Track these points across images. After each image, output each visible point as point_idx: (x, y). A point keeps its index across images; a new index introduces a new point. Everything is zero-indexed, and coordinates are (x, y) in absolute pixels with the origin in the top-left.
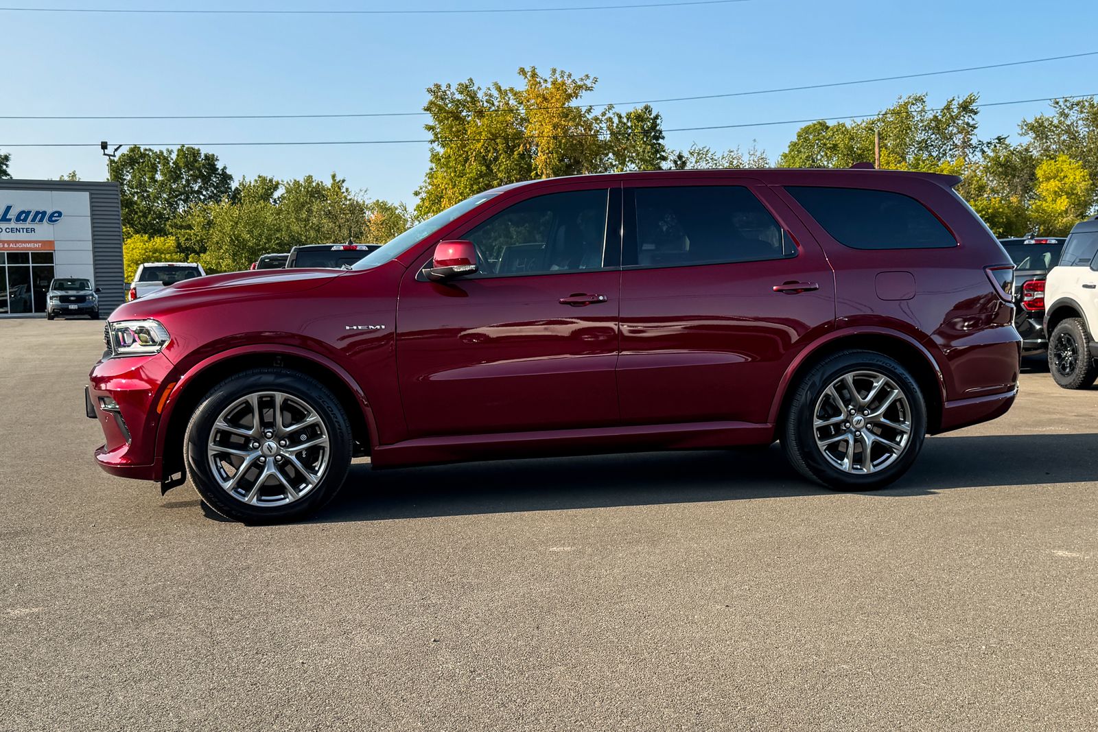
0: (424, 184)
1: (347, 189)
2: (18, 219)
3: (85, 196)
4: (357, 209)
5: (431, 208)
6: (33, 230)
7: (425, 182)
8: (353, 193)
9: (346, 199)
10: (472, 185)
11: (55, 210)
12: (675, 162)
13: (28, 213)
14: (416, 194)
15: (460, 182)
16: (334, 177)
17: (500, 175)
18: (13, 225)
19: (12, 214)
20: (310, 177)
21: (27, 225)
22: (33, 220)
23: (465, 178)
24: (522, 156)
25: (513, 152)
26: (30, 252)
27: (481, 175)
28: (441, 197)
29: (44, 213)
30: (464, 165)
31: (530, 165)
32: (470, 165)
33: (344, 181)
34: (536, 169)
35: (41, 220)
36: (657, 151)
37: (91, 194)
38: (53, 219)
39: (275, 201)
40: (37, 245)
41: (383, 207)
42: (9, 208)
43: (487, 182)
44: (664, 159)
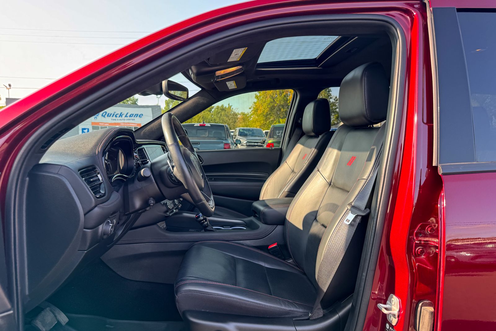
0: (252, 105)
1: (233, 108)
2: (130, 116)
3: (150, 109)
4: (235, 115)
5: (254, 113)
6: (134, 119)
7: (253, 104)
8: (234, 110)
9: (232, 111)
10: (268, 105)
11: (141, 113)
12: (334, 99)
13: (133, 115)
14: (250, 108)
15: (264, 104)
16: (229, 104)
17: (277, 102)
18: (128, 118)
19: (128, 115)
20: (223, 105)
21: (133, 118)
22: (134, 116)
23: (266, 103)
24: (285, 96)
25: (282, 94)
26: (134, 127)
27: (271, 102)
28: (258, 109)
29: (138, 115)
30: (265, 99)
31: (287, 99)
32: (268, 99)
33: (232, 106)
34: (289, 100)
35: (137, 116)
36: (329, 96)
37: (152, 109)
38: (141, 116)
39: (212, 112)
40: (136, 125)
41: (243, 114)
42: (127, 113)
43: (273, 105)
44: (331, 98)
